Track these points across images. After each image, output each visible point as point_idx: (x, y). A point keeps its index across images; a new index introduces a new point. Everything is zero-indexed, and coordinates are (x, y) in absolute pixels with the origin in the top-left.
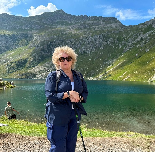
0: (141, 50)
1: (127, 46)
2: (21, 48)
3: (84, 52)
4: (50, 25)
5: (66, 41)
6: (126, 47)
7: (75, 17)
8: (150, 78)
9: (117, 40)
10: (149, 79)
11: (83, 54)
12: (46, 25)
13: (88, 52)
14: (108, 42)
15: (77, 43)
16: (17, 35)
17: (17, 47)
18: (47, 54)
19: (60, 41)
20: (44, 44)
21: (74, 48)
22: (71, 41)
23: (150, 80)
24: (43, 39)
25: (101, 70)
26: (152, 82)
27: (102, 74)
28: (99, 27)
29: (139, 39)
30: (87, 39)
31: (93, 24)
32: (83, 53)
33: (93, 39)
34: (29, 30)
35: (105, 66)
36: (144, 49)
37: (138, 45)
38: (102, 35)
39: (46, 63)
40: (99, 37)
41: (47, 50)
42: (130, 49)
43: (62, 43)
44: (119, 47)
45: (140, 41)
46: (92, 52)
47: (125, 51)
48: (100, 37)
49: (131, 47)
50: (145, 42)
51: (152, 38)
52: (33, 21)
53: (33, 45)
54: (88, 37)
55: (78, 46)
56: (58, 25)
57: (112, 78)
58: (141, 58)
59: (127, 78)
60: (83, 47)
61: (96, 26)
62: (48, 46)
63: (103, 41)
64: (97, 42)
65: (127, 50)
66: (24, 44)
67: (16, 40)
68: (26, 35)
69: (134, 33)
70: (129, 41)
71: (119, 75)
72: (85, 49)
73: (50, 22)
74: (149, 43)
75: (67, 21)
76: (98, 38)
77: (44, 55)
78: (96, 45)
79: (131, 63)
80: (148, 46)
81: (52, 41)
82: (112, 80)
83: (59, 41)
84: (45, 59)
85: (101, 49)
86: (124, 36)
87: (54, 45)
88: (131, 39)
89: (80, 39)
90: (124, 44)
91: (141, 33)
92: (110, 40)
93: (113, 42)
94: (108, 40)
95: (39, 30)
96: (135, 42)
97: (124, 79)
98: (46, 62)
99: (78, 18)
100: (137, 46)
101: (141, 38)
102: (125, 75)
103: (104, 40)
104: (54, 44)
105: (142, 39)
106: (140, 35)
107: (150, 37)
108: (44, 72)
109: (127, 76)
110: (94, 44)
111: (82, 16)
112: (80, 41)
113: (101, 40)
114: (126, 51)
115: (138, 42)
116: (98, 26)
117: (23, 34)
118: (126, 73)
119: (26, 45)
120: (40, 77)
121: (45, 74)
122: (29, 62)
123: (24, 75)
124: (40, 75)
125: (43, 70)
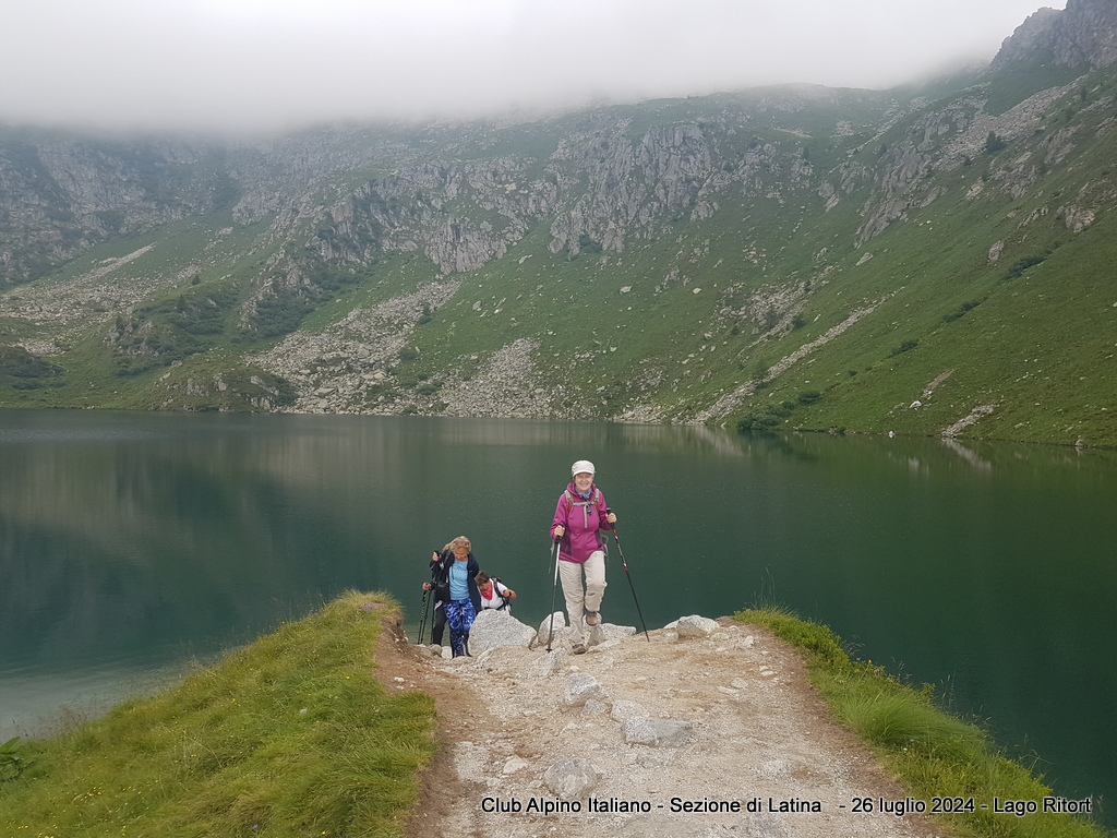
1: (880, 195)
3: (584, 241)
9: (805, 156)
11: (574, 258)
13: (613, 242)
14: (743, 172)
15: (538, 186)
17: (169, 216)
18: (352, 258)
19: (432, 173)
20: (333, 197)
21: (517, 216)
22: (495, 174)
30: (603, 161)
32: (576, 251)
33: (644, 157)
35: (735, 332)
37: (977, 188)
38: (701, 126)
39: (352, 315)
40: (677, 144)
41: (353, 232)
42: (913, 213)
44: (821, 201)
45: (984, 157)
46: (638, 242)
47: (872, 228)
48: (684, 143)
49: (923, 199)
54: (605, 145)
55: (543, 203)
63: (709, 166)
64: (670, 178)
65: (891, 222)
66: (209, 197)
67: (160, 172)
77: (334, 261)
78: (661, 193)
81: (380, 179)
83: (427, 172)
84: (344, 292)
85: (693, 217)
87: (393, 199)
89: (555, 161)
90: (858, 182)
91: (978, 104)
92: (752, 157)
93: (774, 168)
96: (947, 164)
98: (351, 306)
100: (972, 193)
101: (992, 134)
103: (714, 157)
105: (997, 145)
110: (650, 191)
113: (692, 158)
114: (883, 224)
120: (323, 403)
121: (348, 384)
122: (249, 307)
123: (223, 387)
124: (322, 390)
125: (337, 361)
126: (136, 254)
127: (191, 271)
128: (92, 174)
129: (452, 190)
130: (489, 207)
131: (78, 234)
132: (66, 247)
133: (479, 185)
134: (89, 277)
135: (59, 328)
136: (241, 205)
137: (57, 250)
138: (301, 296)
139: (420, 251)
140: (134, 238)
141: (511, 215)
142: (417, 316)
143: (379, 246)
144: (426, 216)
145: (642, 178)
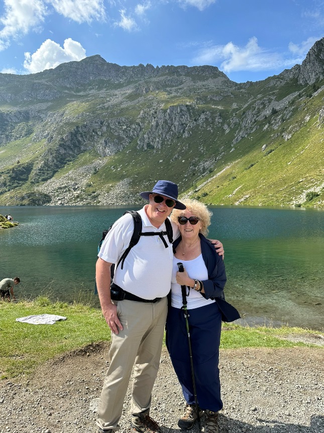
0: (274, 135)
1: (241, 129)
2: (18, 142)
3: (149, 145)
4: (75, 89)
5: (109, 124)
6: (240, 131)
7: (126, 70)
8: (295, 198)
9: (220, 115)
10: (292, 200)
11: (145, 151)
12: (66, 91)
13: (157, 144)
14: (200, 121)
15: (133, 126)
16: (7, 114)
17: (10, 140)
18: (71, 153)
19: (98, 123)
20: (64, 132)
21: (127, 137)
22: (119, 123)
23: (294, 202)
24: (61, 121)
25: (185, 183)
26: (299, 206)
27: (189, 192)
28: (180, 89)
29: (268, 112)
30: (155, 118)
31: (165, 82)
32: (146, 148)
33: (168, 117)
34: (31, 103)
35: (194, 174)
36: (281, 133)
37: (266, 126)
38: (187, 106)
39: (70, 172)
40: (179, 112)
41: (71, 144)
42: (249, 135)
43: (101, 127)
44: (224, 131)
45: (271, 116)
47: (237, 140)
48: (181, 112)
49: (252, 130)
50: (282, 117)
51: (297, 109)
52: (39, 83)
53: (42, 135)
54: (156, 112)
56: (91, 89)
57: (209, 201)
58: (274, 155)
59: (242, 200)
60: (145, 136)
61: (173, 86)
62: (72, 136)
63: (189, 119)
64: (176, 123)
65: (242, 137)
66: (24, 133)
67: (7, 125)
68: (27, 113)
69: (258, 100)
70: (245, 117)
71: (226, 194)
72: (149, 138)
73: (74, 83)
74: (292, 119)
75: (110, 80)
76: (177, 113)
77: (65, 154)
78: (173, 129)
79: (252, 165)
80: (289, 127)
81: (80, 125)
82: (211, 204)
83: (96, 123)
84: (68, 164)
85: (184, 136)
86: (235, 106)
87: (85, 132)
88: (250, 114)
89: (139, 118)
90: (235, 124)
91: (273, 98)
94: (200, 116)
95: (51, 101)
96: (260, 118)
97: (236, 201)
98: (70, 169)
99: (133, 72)
100: (265, 128)
101: (273, 108)
102: (239, 192)
103: (191, 117)
104: (85, 130)
105: (275, 112)
106: (269, 102)
107: (293, 107)
108: (66, 192)
109: (243, 194)
110: (170, 128)
111: (141, 66)
112: (138, 121)
113: (183, 117)
114: (240, 139)
115: (266, 118)
116: (176, 86)
117: (20, 113)
118: (241, 189)
119: (26, 135)
120: (60, 202)
122: (36, 170)
123: (26, 198)
124: (60, 197)
125: (65, 188)
127: (17, 159)
129: (105, 129)
130: (116, 134)
133: (113, 127)
141: (124, 137)
142: (92, 172)
145: (167, 124)
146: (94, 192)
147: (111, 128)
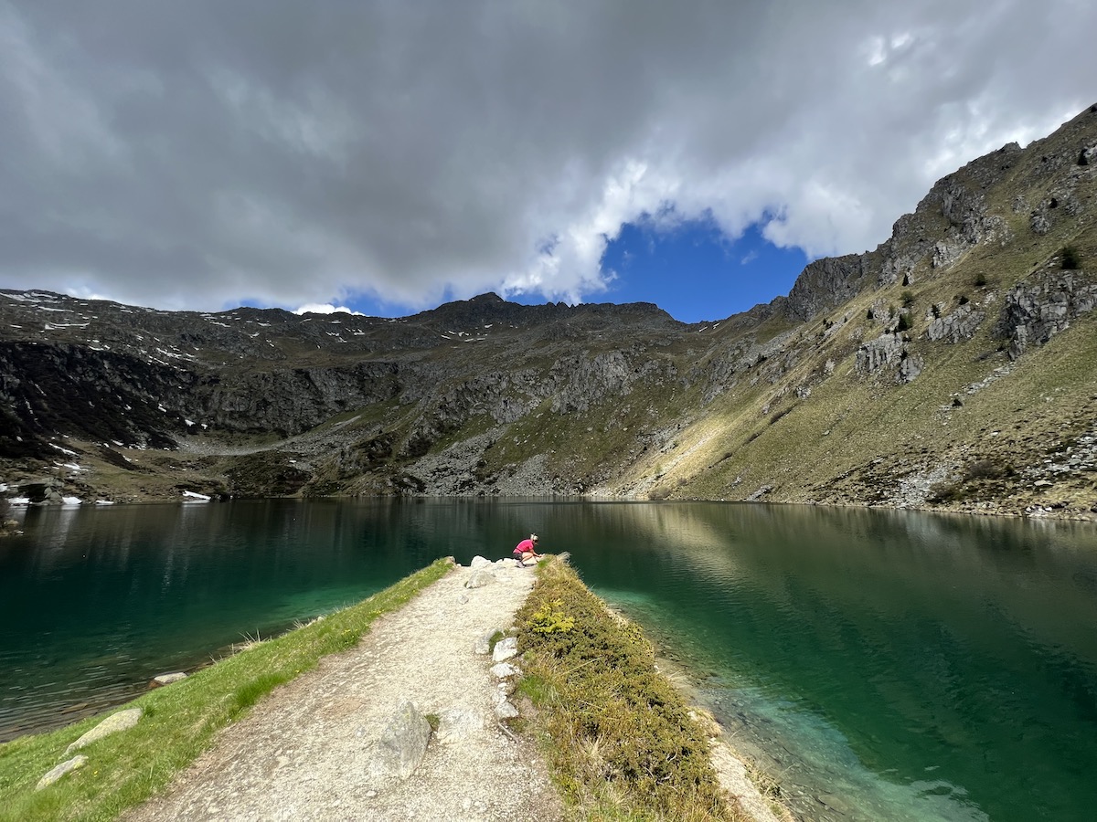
1: (710, 383)
3: (569, 407)
5: (510, 378)
6: (709, 386)
7: (530, 310)
9: (673, 365)
11: (564, 414)
13: (581, 405)
14: (644, 372)
15: (546, 381)
19: (495, 378)
21: (536, 395)
22: (525, 377)
28: (607, 332)
31: (585, 324)
32: (565, 411)
33: (597, 367)
34: (402, 352)
35: (645, 449)
37: (755, 379)
38: (623, 353)
39: (454, 446)
42: (726, 391)
43: (499, 383)
44: (682, 386)
45: (756, 365)
46: (595, 406)
47: (708, 398)
48: (614, 360)
49: (730, 384)
52: (413, 327)
55: (548, 389)
60: (563, 394)
61: (596, 329)
63: (627, 370)
64: (609, 376)
65: (716, 395)
68: (395, 365)
70: (714, 367)
72: (569, 397)
76: (610, 362)
77: (446, 420)
78: (605, 383)
81: (469, 381)
83: (492, 377)
84: (451, 435)
85: (621, 394)
87: (476, 390)
88: (722, 362)
89: (553, 370)
90: (699, 376)
91: (753, 340)
92: (648, 366)
93: (659, 371)
94: (643, 366)
96: (740, 368)
98: (454, 442)
99: (539, 312)
101: (759, 354)
103: (629, 367)
104: (476, 387)
105: (762, 359)
106: (749, 346)
111: (550, 304)
112: (551, 373)
113: (619, 367)
114: (712, 397)
115: (749, 367)
116: (600, 329)
117: (386, 365)
119: (392, 394)
120: (438, 491)
121: (450, 481)
122: (405, 443)
123: (390, 484)
124: (438, 484)
125: (446, 469)
126: (353, 420)
127: (378, 427)
128: (335, 383)
129: (504, 385)
130: (522, 392)
131: (325, 411)
132: (319, 417)
133: (517, 382)
134: (329, 432)
135: (313, 456)
136: (404, 396)
137: (315, 419)
138: (429, 437)
139: (488, 414)
140: (352, 412)
141: (532, 395)
142: (485, 445)
143: (468, 411)
144: (491, 398)
145: (595, 377)
146: (488, 476)
147: (514, 384)
